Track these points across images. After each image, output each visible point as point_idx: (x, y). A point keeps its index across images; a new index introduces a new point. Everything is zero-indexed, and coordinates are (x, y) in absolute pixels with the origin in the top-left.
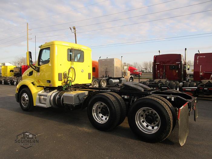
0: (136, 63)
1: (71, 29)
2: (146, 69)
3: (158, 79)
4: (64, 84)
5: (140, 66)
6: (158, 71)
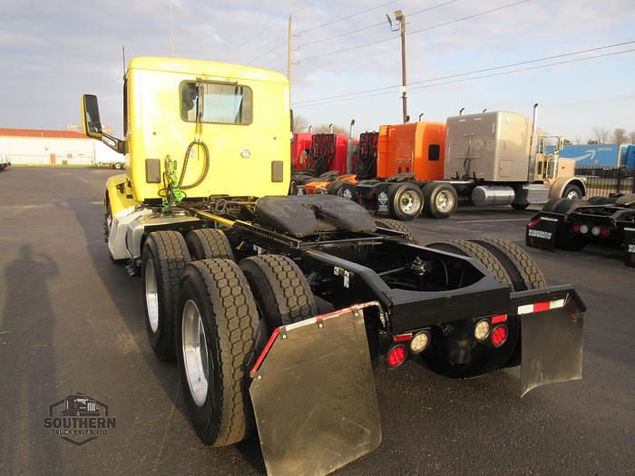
4: (164, 193)
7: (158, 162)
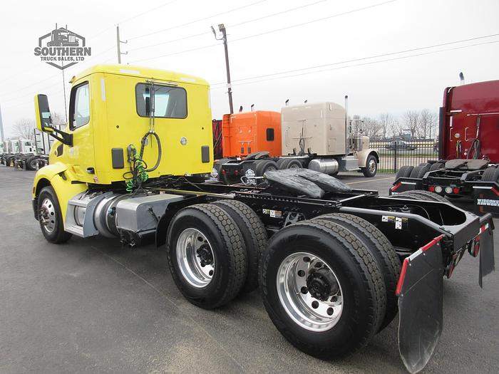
0: (387, 117)
1: (214, 31)
2: (413, 131)
3: (454, 158)
4: (129, 176)
5: (398, 124)
6: (457, 135)
7: (121, 151)
